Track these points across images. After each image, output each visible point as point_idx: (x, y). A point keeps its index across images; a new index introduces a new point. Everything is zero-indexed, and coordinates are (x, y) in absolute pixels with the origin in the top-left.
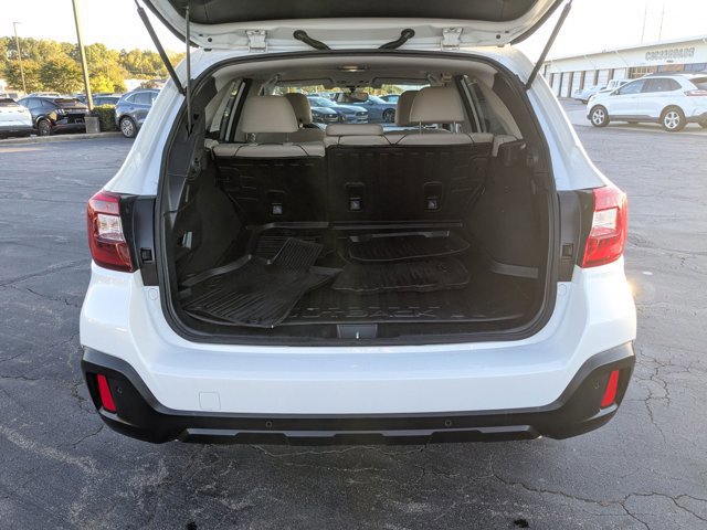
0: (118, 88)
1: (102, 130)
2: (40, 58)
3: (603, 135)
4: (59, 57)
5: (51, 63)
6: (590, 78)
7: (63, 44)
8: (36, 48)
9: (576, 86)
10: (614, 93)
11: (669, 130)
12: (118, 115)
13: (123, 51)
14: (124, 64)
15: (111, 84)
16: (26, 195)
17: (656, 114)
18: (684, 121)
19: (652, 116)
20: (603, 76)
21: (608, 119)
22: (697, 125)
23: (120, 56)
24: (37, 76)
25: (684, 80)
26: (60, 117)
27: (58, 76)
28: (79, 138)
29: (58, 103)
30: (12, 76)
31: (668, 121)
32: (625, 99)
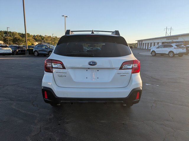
0: (32, 44)
1: (29, 54)
2: (12, 36)
3: (154, 58)
4: (17, 36)
5: (16, 38)
6: (153, 44)
7: (19, 33)
8: (11, 34)
9: (149, 46)
10: (157, 48)
11: (170, 57)
12: (34, 51)
13: (34, 35)
14: (34, 38)
15: (31, 43)
16: (13, 68)
17: (167, 53)
18: (174, 55)
19: (166, 53)
20: (156, 44)
21: (156, 54)
22: (178, 56)
23: (33, 36)
24: (12, 41)
25: (174, 45)
26: (19, 51)
27: (17, 41)
28: (24, 56)
29: (19, 47)
30: (5, 40)
31: (170, 55)
32: (160, 49)
